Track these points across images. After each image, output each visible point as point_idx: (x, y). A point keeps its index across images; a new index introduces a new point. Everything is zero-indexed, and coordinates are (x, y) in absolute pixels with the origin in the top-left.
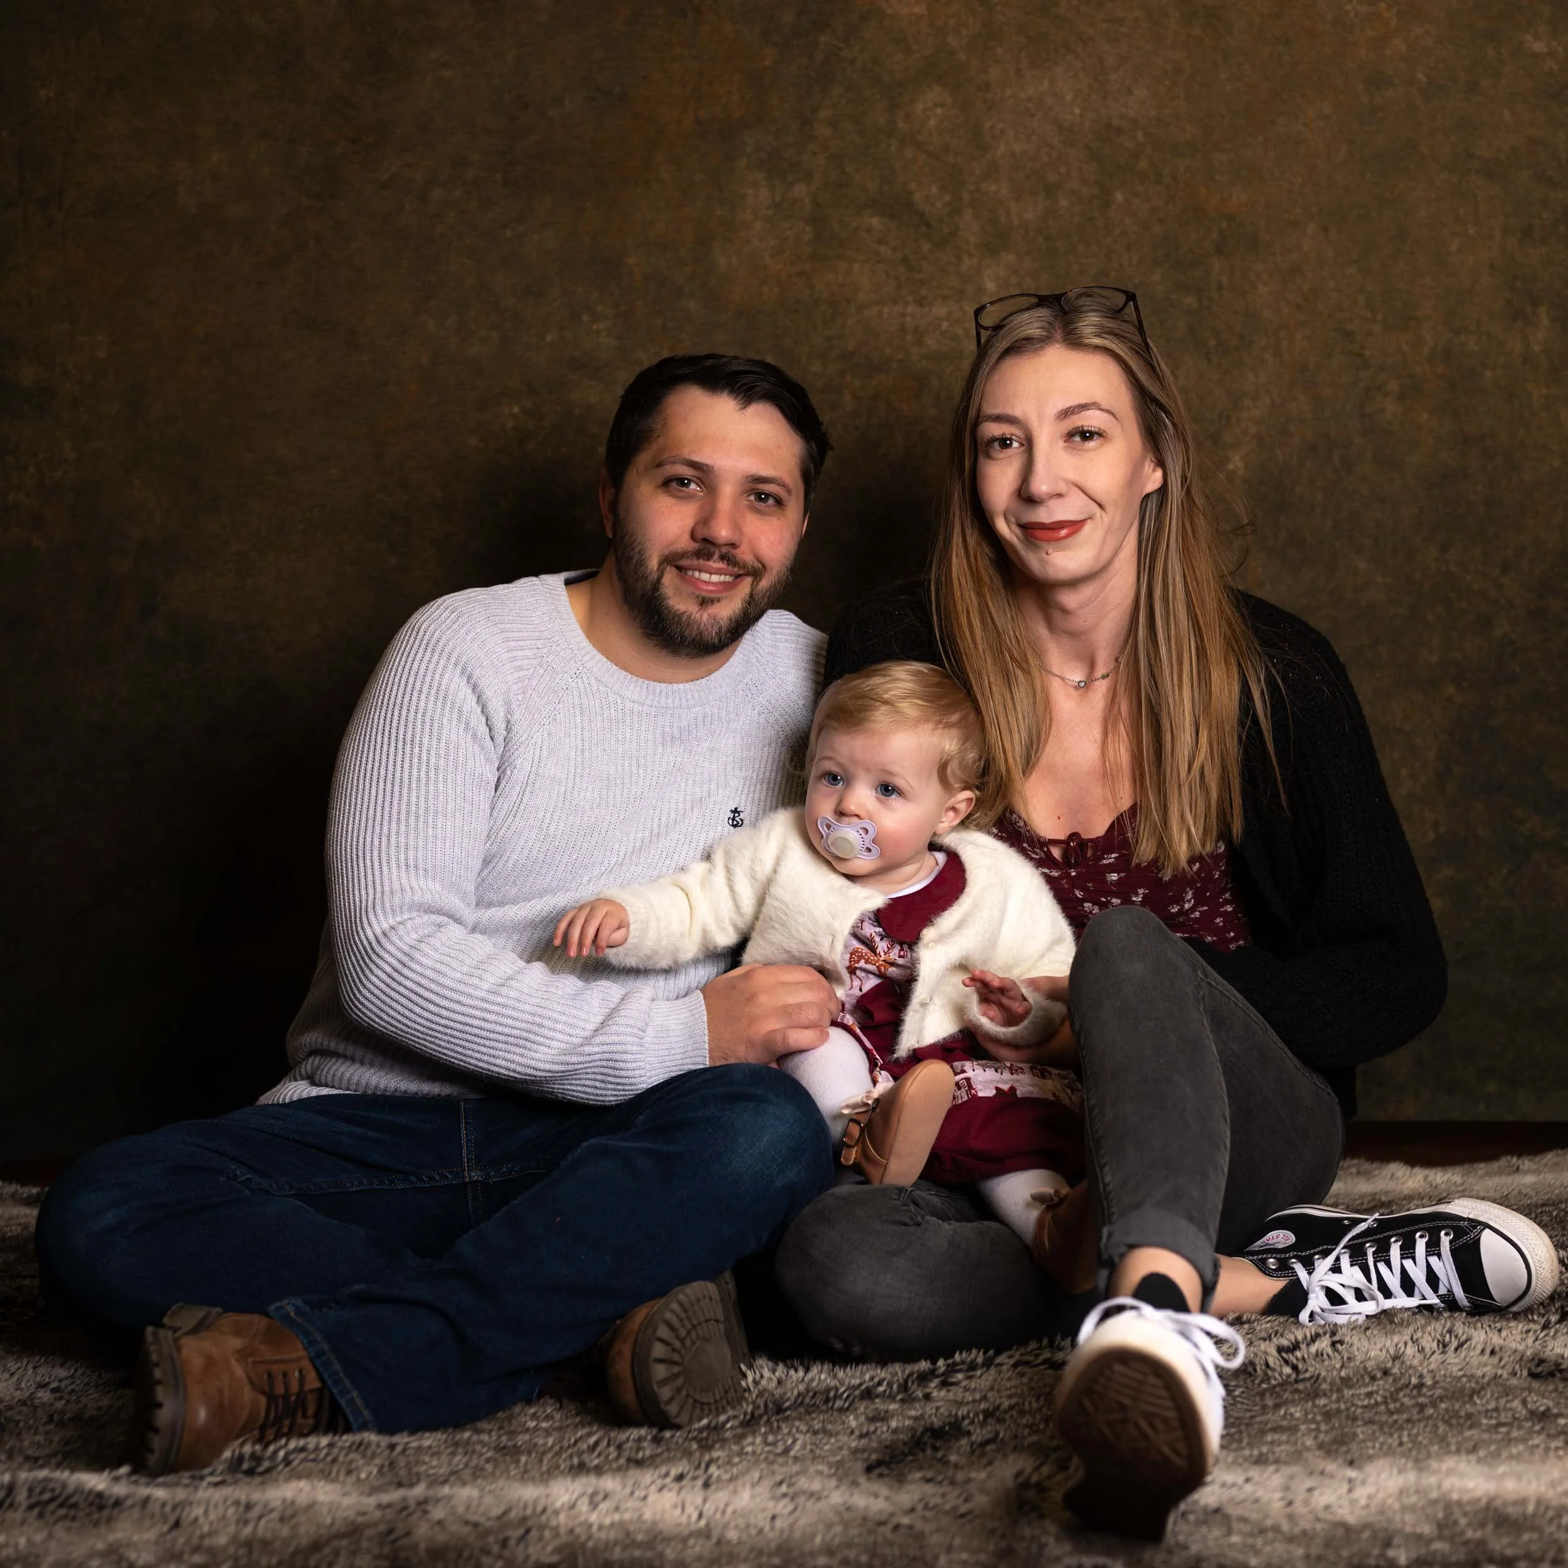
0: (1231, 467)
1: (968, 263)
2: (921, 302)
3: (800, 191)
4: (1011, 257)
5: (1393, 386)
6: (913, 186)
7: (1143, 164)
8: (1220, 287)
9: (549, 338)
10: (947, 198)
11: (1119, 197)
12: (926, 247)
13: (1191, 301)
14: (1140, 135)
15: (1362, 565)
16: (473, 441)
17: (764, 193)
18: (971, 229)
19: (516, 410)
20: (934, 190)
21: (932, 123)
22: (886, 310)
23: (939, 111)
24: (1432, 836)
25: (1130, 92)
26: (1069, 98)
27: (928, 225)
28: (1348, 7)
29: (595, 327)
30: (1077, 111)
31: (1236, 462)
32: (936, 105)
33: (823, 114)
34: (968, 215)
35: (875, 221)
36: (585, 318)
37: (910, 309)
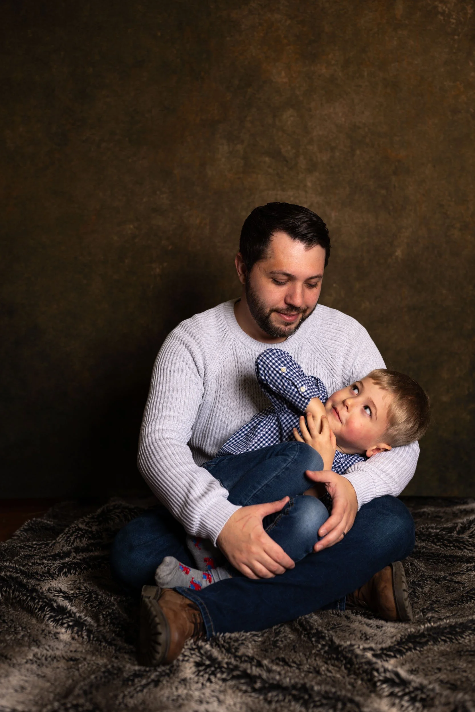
0: (397, 254)
1: (301, 176)
2: (283, 190)
3: (239, 147)
4: (317, 174)
5: (458, 225)
6: (281, 146)
7: (368, 140)
8: (395, 187)
9: (145, 200)
10: (294, 151)
11: (358, 152)
12: (286, 169)
13: (384, 192)
14: (366, 130)
15: (444, 292)
16: (115, 238)
17: (226, 148)
18: (302, 163)
19: (132, 226)
20: (289, 148)
21: (289, 123)
22: (270, 192)
23: (292, 118)
24: (467, 392)
25: (363, 113)
26: (340, 114)
27: (287, 161)
28: (445, 83)
29: (162, 196)
30: (343, 119)
31: (398, 253)
32: (291, 116)
33: (248, 118)
34: (301, 158)
35: (267, 159)
36: (158, 193)
37: (279, 192)
